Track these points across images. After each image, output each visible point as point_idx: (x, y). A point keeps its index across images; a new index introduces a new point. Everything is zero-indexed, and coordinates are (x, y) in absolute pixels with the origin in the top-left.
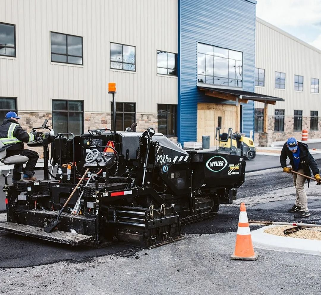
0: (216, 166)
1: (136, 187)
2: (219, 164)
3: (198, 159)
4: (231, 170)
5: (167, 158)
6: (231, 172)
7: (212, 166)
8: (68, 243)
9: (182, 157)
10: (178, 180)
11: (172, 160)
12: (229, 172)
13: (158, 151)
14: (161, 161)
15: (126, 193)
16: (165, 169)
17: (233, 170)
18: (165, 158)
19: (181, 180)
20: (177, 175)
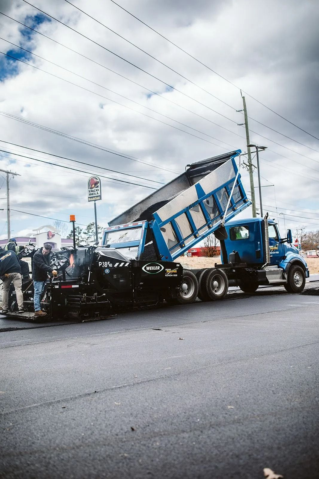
0: (152, 269)
1: (82, 283)
2: (155, 268)
3: (136, 265)
4: (168, 273)
5: (109, 264)
6: (169, 274)
7: (149, 269)
8: (32, 318)
9: (122, 264)
10: (120, 279)
11: (113, 265)
12: (167, 274)
13: (98, 259)
14: (103, 266)
15: (73, 286)
16: (107, 271)
17: (171, 273)
18: (107, 264)
19: (123, 279)
20: (119, 276)
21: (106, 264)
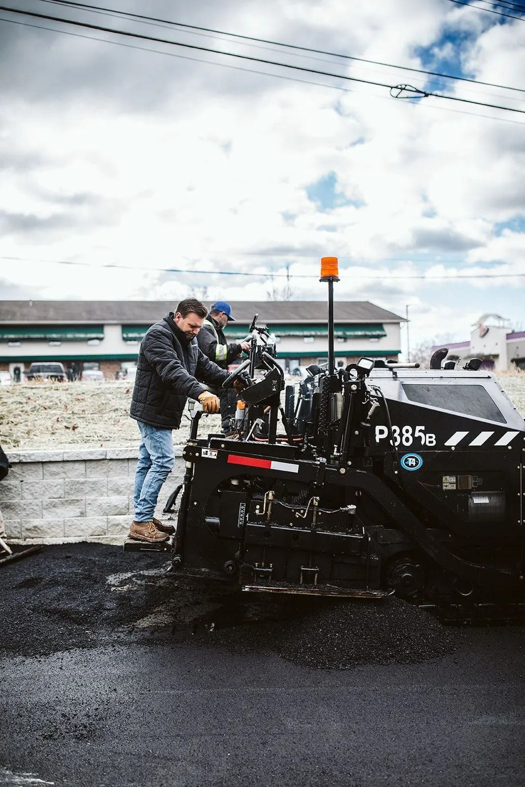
5: (422, 434)
9: (486, 435)
10: (476, 495)
11: (442, 439)
13: (370, 413)
14: (395, 440)
19: (489, 496)
20: (471, 482)
21: (406, 435)
